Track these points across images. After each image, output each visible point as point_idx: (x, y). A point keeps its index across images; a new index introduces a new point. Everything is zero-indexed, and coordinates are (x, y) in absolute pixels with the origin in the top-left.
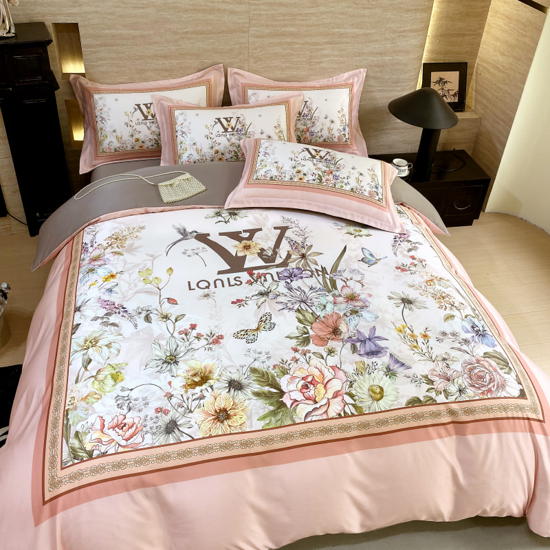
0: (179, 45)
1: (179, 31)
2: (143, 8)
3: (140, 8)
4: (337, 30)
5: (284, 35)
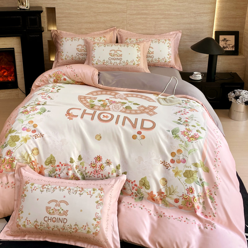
5: (142, 14)
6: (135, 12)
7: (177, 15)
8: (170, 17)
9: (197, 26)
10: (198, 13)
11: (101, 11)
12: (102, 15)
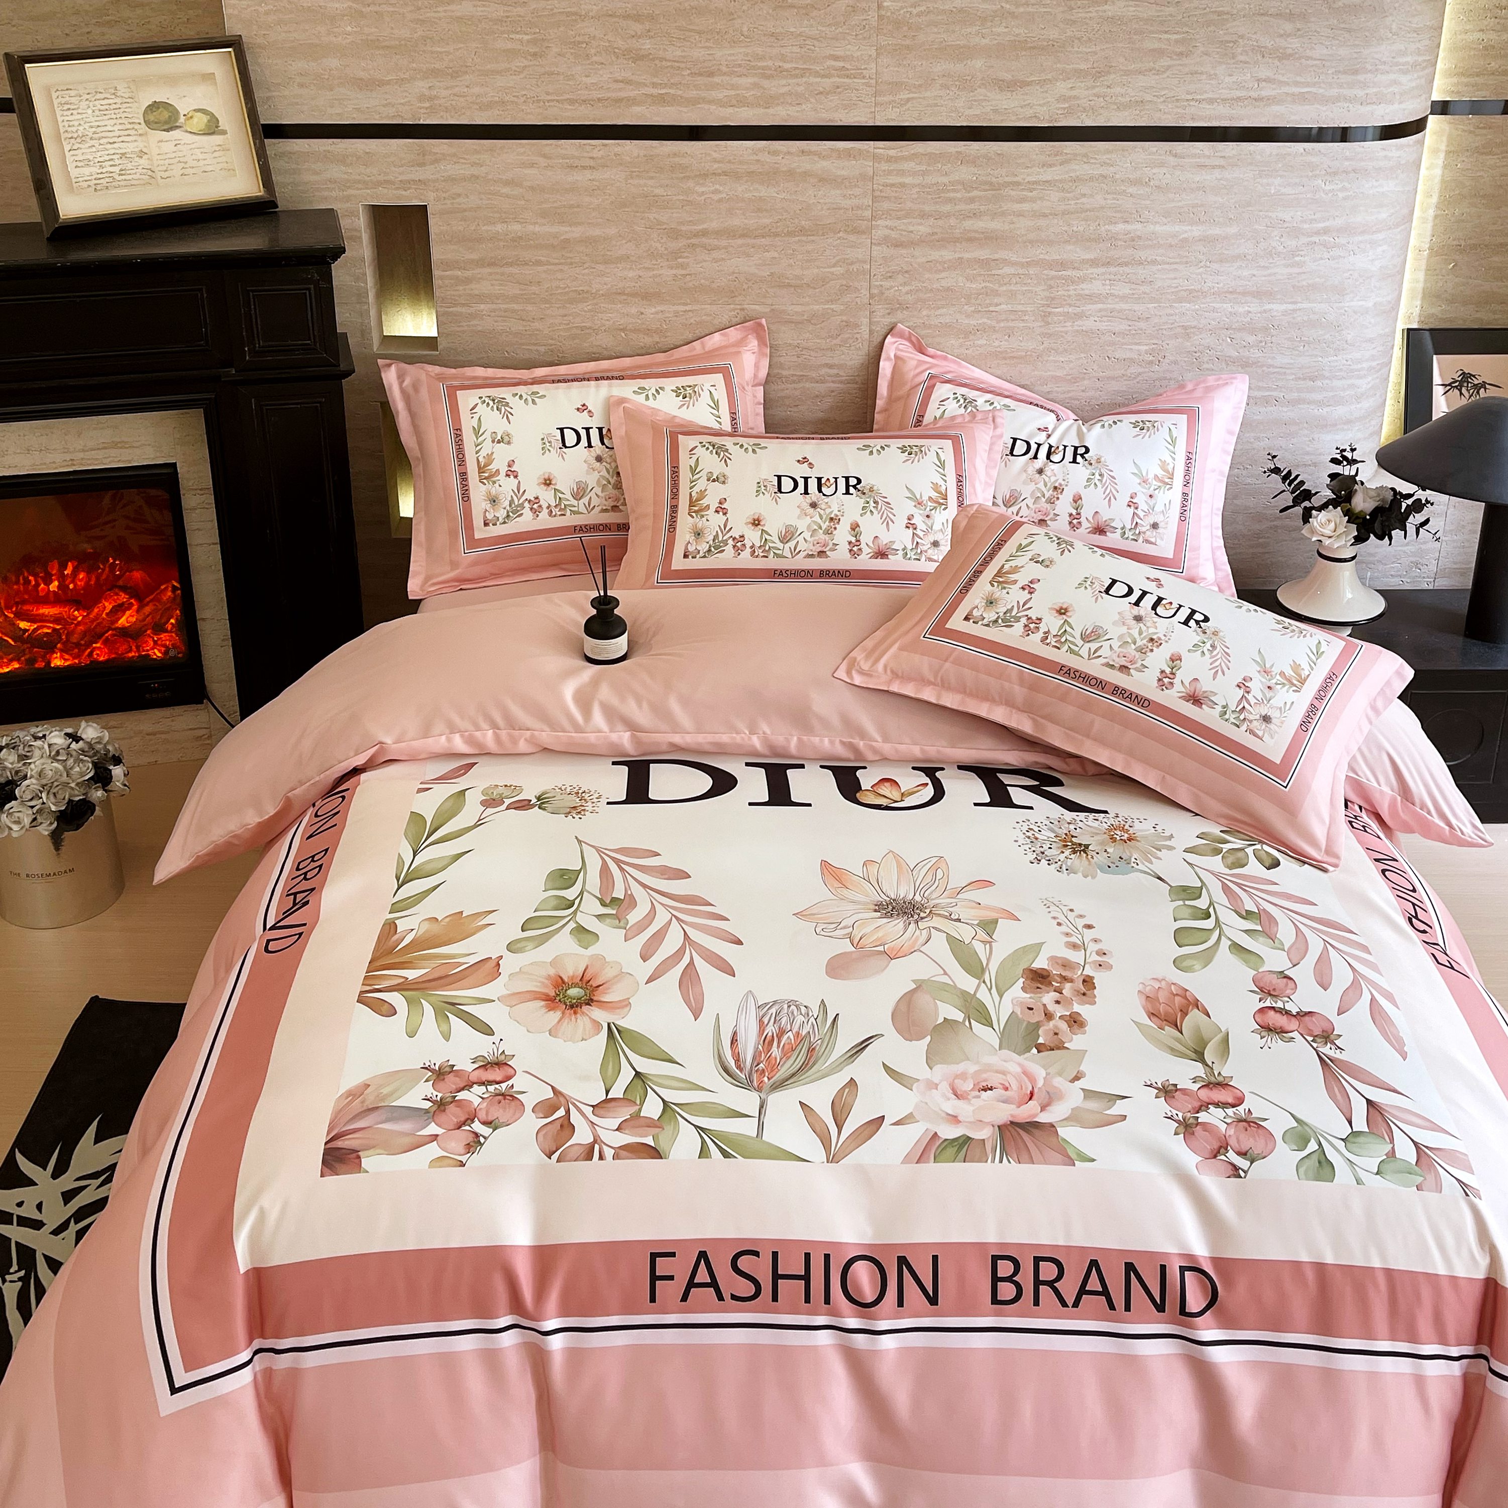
0: (682, 266)
1: (684, 228)
2: (591, 168)
3: (584, 168)
4: (1121, 227)
5: (971, 240)
6: (923, 229)
7: (1185, 240)
8: (1142, 254)
9: (1304, 306)
10: (1317, 233)
11: (714, 225)
12: (717, 248)
